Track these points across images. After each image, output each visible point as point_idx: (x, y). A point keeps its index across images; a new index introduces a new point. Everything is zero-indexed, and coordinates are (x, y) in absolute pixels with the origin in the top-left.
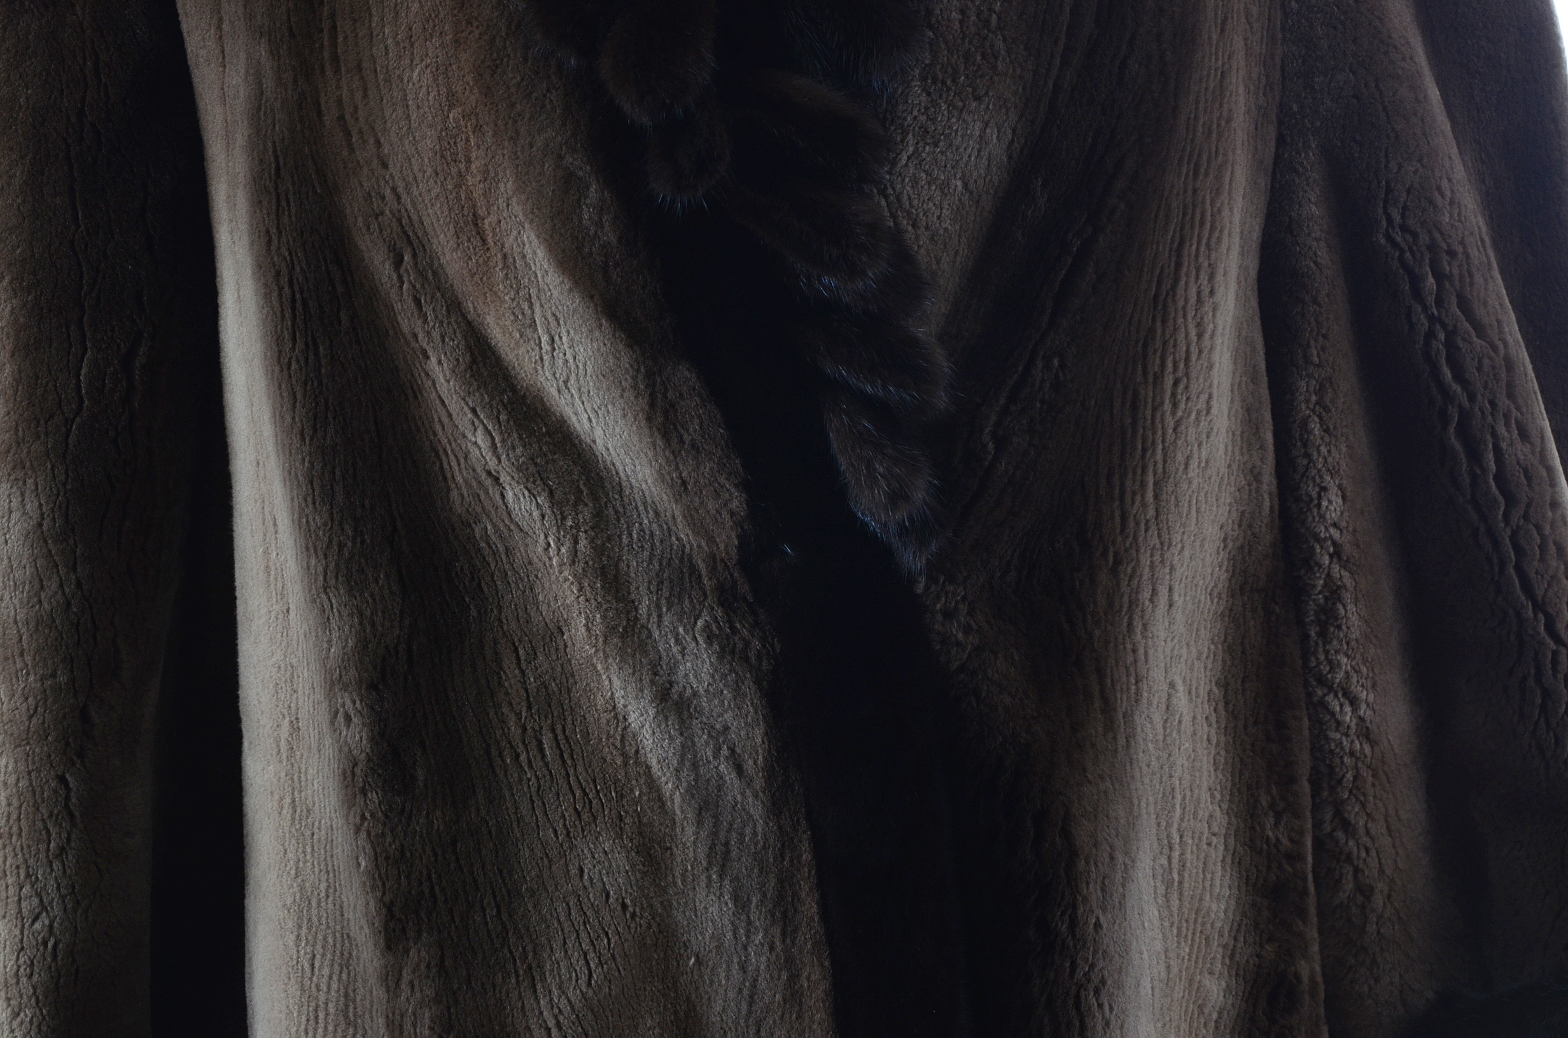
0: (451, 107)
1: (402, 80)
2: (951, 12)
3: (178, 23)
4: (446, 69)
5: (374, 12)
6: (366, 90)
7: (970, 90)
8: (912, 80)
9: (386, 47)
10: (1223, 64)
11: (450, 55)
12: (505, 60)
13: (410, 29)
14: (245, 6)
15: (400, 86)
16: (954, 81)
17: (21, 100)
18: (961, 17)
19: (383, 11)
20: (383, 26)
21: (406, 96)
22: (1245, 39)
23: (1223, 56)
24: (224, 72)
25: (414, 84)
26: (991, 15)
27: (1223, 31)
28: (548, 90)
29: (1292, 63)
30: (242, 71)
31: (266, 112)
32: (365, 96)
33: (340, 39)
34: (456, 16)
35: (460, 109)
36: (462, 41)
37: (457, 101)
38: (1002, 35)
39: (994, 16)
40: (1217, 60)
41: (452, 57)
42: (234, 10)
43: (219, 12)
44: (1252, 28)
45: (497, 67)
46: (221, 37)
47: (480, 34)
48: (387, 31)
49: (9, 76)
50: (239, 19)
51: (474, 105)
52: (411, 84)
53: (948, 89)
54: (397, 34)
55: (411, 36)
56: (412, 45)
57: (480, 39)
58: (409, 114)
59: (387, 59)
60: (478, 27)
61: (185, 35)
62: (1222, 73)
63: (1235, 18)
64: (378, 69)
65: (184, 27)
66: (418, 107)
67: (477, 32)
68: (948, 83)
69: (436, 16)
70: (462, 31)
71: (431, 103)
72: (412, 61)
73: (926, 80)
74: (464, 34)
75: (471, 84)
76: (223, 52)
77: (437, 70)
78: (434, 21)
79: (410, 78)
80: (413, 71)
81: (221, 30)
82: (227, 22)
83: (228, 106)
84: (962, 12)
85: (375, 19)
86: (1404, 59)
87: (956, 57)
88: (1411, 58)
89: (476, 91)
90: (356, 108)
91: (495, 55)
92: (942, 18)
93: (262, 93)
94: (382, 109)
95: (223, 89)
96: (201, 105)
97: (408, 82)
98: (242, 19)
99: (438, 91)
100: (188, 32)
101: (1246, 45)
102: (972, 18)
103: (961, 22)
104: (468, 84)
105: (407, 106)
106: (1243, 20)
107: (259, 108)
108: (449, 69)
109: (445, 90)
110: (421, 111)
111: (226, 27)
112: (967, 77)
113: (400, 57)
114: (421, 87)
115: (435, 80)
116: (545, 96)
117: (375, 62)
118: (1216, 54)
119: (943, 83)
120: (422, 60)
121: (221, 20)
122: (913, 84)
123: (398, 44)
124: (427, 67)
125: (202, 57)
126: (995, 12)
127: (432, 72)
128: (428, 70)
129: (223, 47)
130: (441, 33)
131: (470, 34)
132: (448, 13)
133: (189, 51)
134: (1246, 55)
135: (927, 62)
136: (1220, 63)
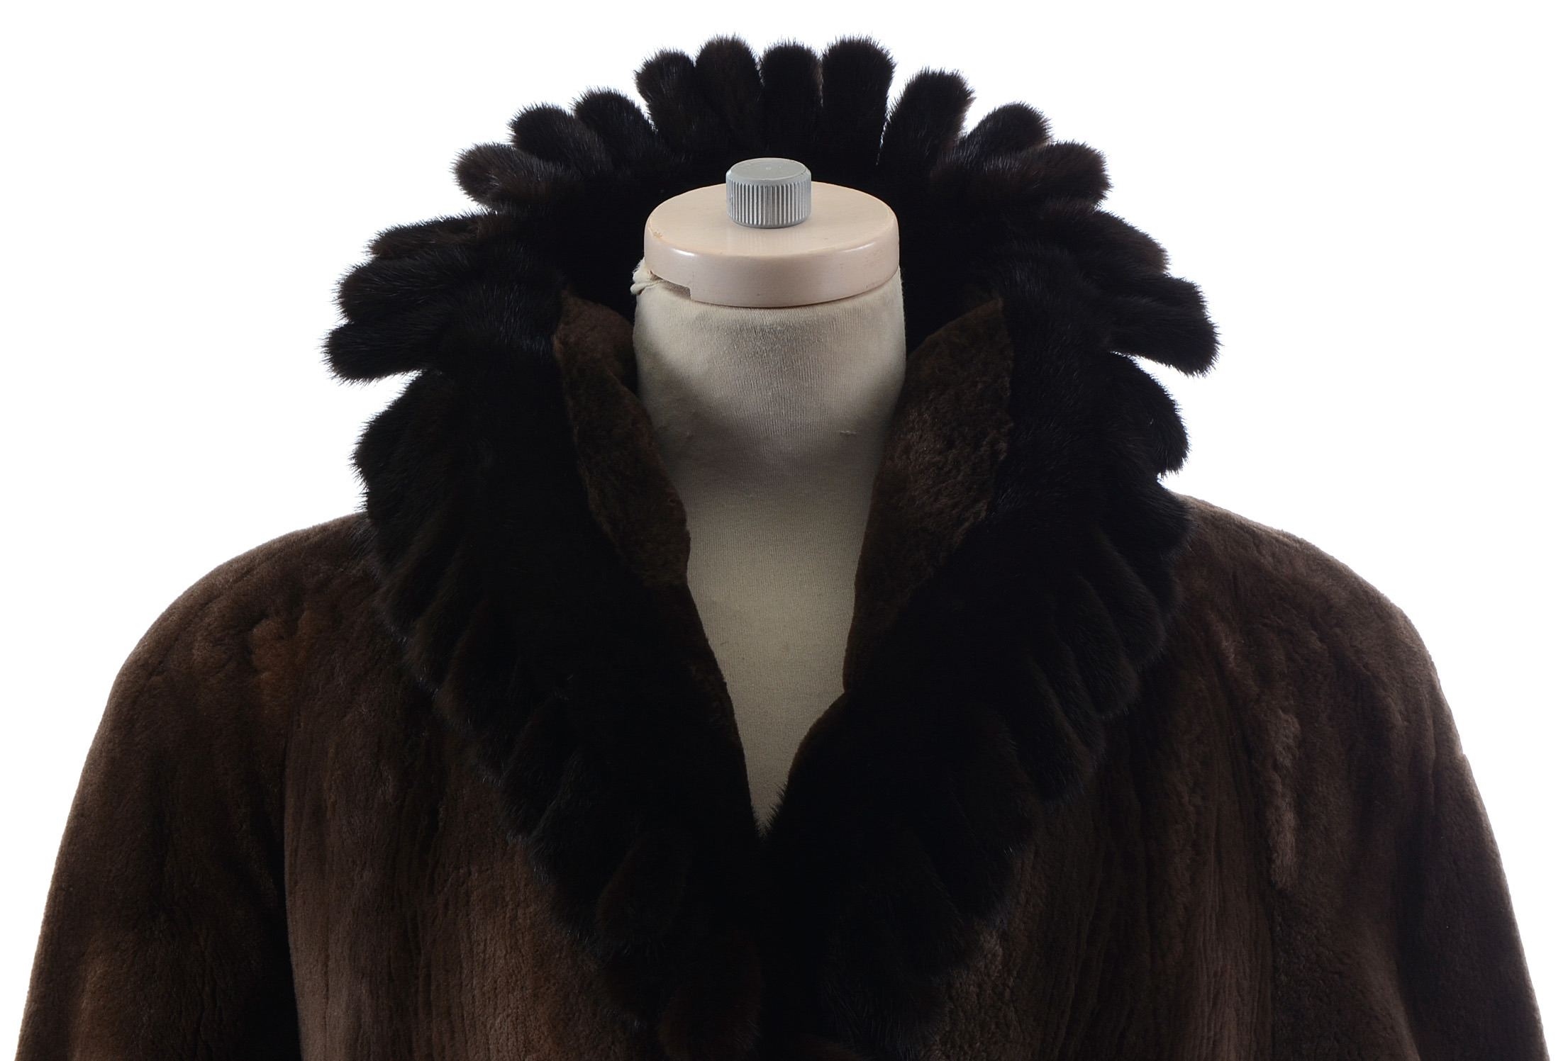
0: (527, 1052)
1: (485, 1027)
2: (970, 985)
3: (288, 956)
4: (525, 1019)
5: (464, 965)
6: (453, 1033)
7: (984, 1054)
8: (934, 1044)
9: (473, 996)
10: (1215, 1035)
11: (528, 1007)
12: (577, 1014)
13: (496, 982)
14: (351, 950)
15: (483, 1032)
16: (970, 1046)
17: (144, 1019)
18: (978, 990)
19: (472, 965)
20: (472, 978)
21: (488, 1040)
22: (1237, 1010)
23: (1215, 1027)
24: (327, 1003)
25: (495, 1031)
26: (1005, 989)
27: (1215, 1004)
28: (613, 1043)
29: (1282, 1029)
30: (344, 1005)
31: (362, 1044)
32: (452, 1038)
33: (433, 988)
34: (536, 973)
35: (534, 1055)
36: (540, 995)
37: (533, 1048)
38: (1015, 1008)
39: (1008, 990)
40: (1209, 1030)
41: (530, 1008)
42: (340, 951)
43: (327, 950)
44: (1243, 1000)
45: (569, 1020)
46: (326, 973)
47: (557, 990)
48: (475, 983)
49: (135, 997)
50: (345, 959)
51: (547, 1052)
52: (493, 1030)
53: (965, 1054)
54: (484, 986)
55: (496, 989)
56: (496, 996)
57: (555, 994)
58: (489, 1057)
59: (474, 1007)
60: (554, 984)
61: (294, 966)
62: (1214, 1041)
63: (1227, 992)
64: (465, 1015)
65: (294, 960)
66: (498, 1051)
67: (553, 989)
68: (966, 1048)
69: (519, 972)
70: (541, 987)
71: (510, 1048)
72: (495, 1009)
73: (946, 1045)
74: (541, 990)
75: (546, 1034)
76: (327, 985)
77: (517, 1019)
78: (516, 976)
79: (493, 1025)
80: (495, 1020)
81: (327, 966)
82: (334, 960)
83: (328, 1034)
84: (980, 986)
85: (465, 971)
86: (1385, 1029)
87: (973, 1025)
88: (1392, 1028)
89: (550, 1040)
90: (443, 1048)
91: (568, 1009)
92: (962, 991)
93: (360, 1026)
94: (466, 1051)
95: (324, 1018)
96: (303, 1029)
97: (491, 1028)
98: (347, 961)
99: (517, 1038)
100: (297, 965)
101: (1237, 1015)
102: (988, 992)
103: (978, 995)
104: (543, 1034)
105: (489, 1049)
106: (1235, 993)
107: (357, 1039)
108: (528, 1019)
109: (523, 1038)
110: (501, 1054)
111: (331, 964)
112: (982, 1043)
113: (485, 1006)
114: (502, 1033)
115: (515, 1028)
116: (610, 1048)
117: (463, 1009)
118: (1209, 1024)
119: (961, 1047)
120: (504, 1010)
121: (327, 957)
122: (935, 1047)
123: (484, 994)
124: (508, 1016)
125: (308, 988)
126: (1009, 987)
127: (512, 1021)
128: (509, 1019)
129: (327, 981)
130: (522, 987)
131: (547, 989)
132: (529, 970)
133: (296, 981)
134: (1238, 1024)
135: (947, 1029)
136: (1212, 1033)
